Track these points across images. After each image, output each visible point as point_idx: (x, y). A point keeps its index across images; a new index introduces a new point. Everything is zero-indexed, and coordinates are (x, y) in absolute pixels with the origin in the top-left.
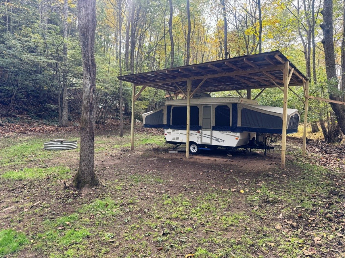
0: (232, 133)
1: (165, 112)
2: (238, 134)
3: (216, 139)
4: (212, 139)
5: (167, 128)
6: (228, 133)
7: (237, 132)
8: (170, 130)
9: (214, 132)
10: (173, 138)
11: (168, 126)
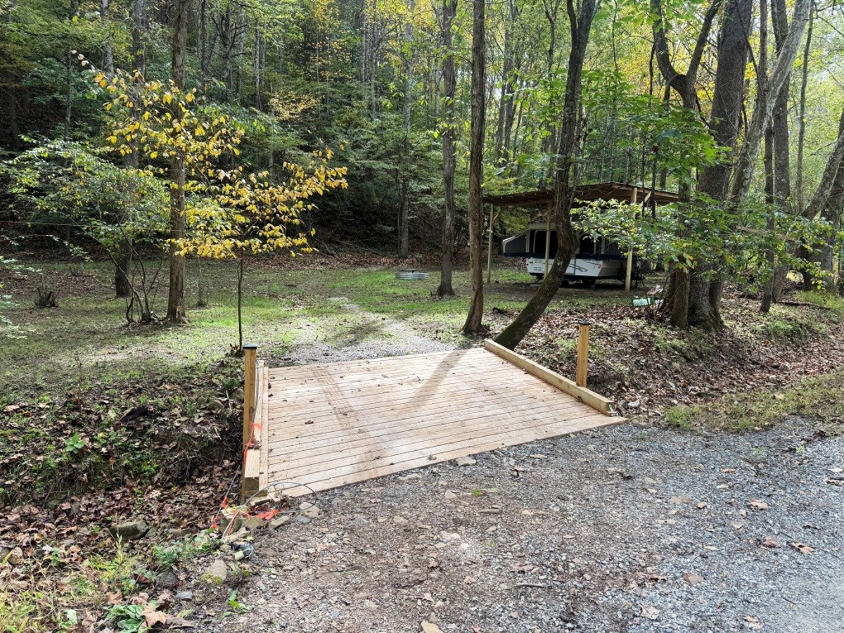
0: (595, 262)
1: (528, 238)
2: (601, 262)
3: (580, 269)
4: (575, 269)
5: (529, 258)
6: (591, 261)
7: (600, 260)
8: (532, 260)
9: (578, 260)
10: (536, 268)
11: (531, 255)
